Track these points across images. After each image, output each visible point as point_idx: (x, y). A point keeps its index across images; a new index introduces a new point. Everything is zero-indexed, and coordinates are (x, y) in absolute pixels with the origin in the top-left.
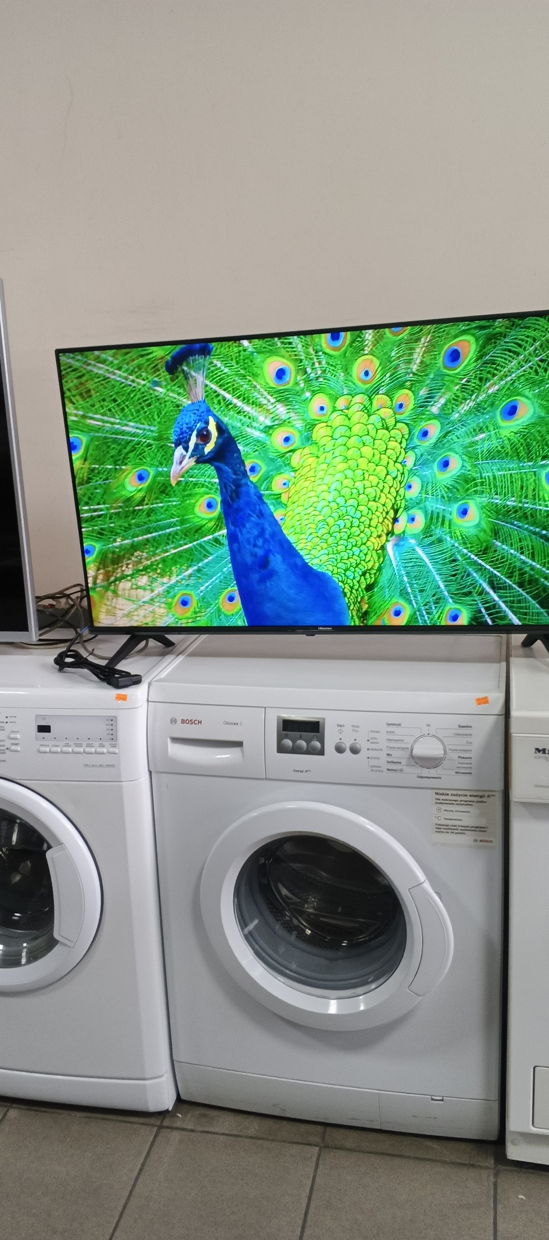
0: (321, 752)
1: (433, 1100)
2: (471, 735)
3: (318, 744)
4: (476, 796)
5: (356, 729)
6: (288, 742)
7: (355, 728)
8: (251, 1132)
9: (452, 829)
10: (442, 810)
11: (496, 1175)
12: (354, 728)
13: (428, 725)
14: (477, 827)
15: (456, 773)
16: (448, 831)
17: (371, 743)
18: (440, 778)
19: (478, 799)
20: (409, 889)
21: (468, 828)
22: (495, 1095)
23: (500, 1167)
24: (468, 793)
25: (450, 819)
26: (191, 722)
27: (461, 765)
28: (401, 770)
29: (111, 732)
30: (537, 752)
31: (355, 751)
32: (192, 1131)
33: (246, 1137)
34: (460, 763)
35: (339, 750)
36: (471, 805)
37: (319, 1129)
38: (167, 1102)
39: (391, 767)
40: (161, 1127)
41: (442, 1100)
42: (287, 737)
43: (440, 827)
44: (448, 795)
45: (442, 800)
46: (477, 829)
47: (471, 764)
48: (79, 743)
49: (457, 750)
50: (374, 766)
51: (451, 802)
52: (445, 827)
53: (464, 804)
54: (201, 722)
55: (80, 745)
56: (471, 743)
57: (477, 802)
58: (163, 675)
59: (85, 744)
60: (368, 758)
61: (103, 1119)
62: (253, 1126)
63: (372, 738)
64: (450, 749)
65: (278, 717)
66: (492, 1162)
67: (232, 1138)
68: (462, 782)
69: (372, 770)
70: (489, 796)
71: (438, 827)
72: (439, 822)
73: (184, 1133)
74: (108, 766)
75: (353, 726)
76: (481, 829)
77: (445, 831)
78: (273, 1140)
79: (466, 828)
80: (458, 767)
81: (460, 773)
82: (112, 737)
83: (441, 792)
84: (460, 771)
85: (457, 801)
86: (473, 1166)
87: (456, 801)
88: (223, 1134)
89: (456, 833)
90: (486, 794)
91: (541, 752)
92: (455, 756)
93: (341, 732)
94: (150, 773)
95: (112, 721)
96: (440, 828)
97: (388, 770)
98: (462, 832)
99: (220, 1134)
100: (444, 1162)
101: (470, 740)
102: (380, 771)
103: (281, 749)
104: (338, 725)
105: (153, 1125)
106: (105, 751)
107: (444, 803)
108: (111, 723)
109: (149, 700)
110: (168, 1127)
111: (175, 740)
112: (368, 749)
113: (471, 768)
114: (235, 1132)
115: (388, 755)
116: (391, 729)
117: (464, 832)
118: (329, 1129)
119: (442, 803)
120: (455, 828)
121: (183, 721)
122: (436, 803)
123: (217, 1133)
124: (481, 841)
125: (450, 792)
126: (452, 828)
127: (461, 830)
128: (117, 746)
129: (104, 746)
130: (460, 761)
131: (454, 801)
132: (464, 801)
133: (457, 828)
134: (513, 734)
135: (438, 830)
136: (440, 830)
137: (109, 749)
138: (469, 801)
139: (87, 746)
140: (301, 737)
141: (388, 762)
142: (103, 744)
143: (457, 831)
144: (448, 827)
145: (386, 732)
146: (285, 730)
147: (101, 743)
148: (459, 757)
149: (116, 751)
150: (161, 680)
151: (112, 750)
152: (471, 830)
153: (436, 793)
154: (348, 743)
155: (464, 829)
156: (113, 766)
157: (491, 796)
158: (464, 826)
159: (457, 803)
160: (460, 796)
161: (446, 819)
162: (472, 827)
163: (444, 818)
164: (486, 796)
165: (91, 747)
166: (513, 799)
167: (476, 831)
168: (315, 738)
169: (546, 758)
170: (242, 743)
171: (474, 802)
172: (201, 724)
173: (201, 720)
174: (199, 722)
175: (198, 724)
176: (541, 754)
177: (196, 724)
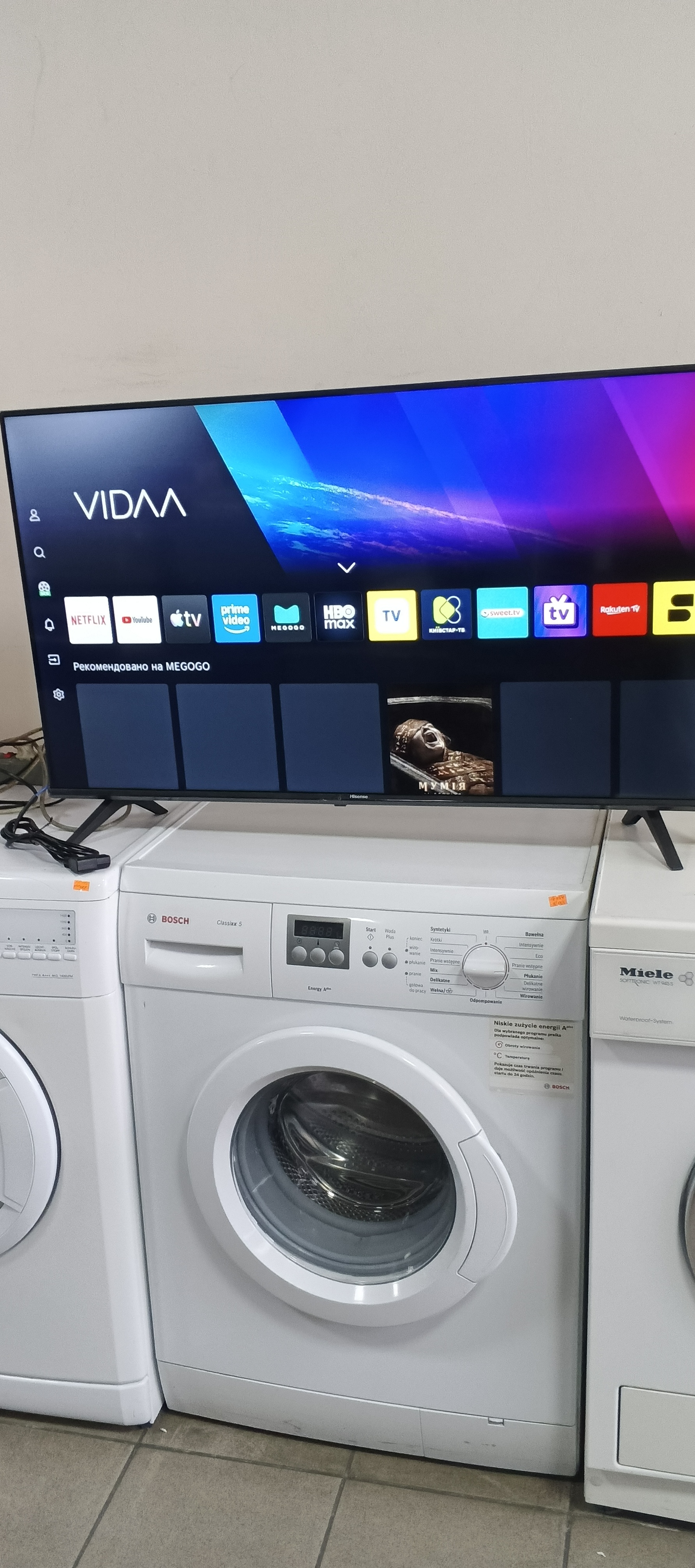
0: (345, 965)
1: (490, 1422)
2: (542, 946)
3: (340, 954)
4: (548, 1027)
5: (391, 935)
6: (301, 950)
7: (390, 933)
8: (256, 1455)
9: (517, 1070)
10: (504, 1045)
11: (570, 1523)
12: (388, 934)
13: (486, 932)
14: (549, 1069)
15: (522, 996)
16: (511, 1072)
17: (411, 953)
18: (501, 1002)
19: (551, 1031)
20: (459, 1143)
21: (537, 1070)
22: (572, 1419)
23: (578, 1512)
24: (538, 1023)
25: (513, 1057)
26: (176, 920)
27: (527, 986)
28: (449, 991)
29: (68, 932)
30: (624, 973)
31: (389, 964)
32: (180, 1451)
33: (249, 1462)
34: (527, 983)
35: (369, 962)
36: (541, 1039)
37: (345, 1453)
38: (149, 1412)
39: (436, 986)
40: (139, 1445)
41: (503, 1423)
42: (300, 943)
43: (501, 1067)
44: (511, 1024)
45: (504, 1031)
46: (549, 1072)
47: (541, 984)
48: (26, 945)
49: (523, 966)
50: (416, 985)
51: (515, 1035)
52: (508, 1067)
53: (532, 1038)
54: (188, 921)
55: (26, 948)
56: (542, 957)
57: (550, 1035)
58: (141, 856)
59: (33, 947)
60: (406, 973)
61: (66, 1432)
62: (259, 1447)
63: (411, 947)
64: (513, 965)
65: (290, 917)
66: (568, 1504)
67: (230, 1463)
68: (529, 1009)
69: (412, 990)
70: (564, 1028)
71: (498, 1067)
72: (498, 1061)
73: (169, 1454)
74: (64, 976)
75: (387, 931)
76: (555, 1071)
77: (507, 1072)
78: (284, 1467)
79: (534, 1070)
80: (524, 989)
81: (526, 997)
82: (69, 938)
83: (502, 1020)
84: (527, 994)
85: (524, 1033)
86: (541, 1509)
87: (521, 1033)
88: (218, 1457)
90: (562, 1025)
91: (630, 973)
92: (520, 974)
93: (371, 938)
94: (123, 986)
95: (69, 916)
96: (500, 1069)
97: (432, 990)
98: (529, 1074)
99: (214, 1457)
100: (505, 1504)
101: (539, 952)
102: (421, 992)
103: (292, 960)
104: (368, 929)
105: (130, 1443)
106: (60, 957)
107: (506, 1036)
108: (68, 919)
109: (121, 889)
110: (147, 1446)
111: (154, 943)
112: (406, 962)
113: (541, 990)
114: (234, 1456)
115: (432, 970)
116: (437, 935)
117: (532, 1074)
118: (357, 1455)
119: (504, 1036)
120: (520, 1069)
121: (164, 919)
122: (496, 1035)
123: (209, 1456)
124: (554, 1087)
125: (513, 1022)
126: (516, 1068)
127: (528, 1071)
128: (75, 950)
129: (59, 950)
130: (528, 981)
131: (519, 1032)
132: (532, 1033)
133: (523, 1068)
134: (592, 948)
135: (498, 1071)
136: (501, 1071)
137: (65, 954)
138: (539, 1034)
139: (36, 950)
140: (318, 944)
141: (432, 980)
142: (57, 948)
143: (523, 1073)
144: (510, 1068)
145: (431, 939)
146: (297, 933)
147: (54, 946)
148: (525, 975)
149: (74, 957)
150: (138, 863)
151: (69, 955)
152: (541, 1072)
153: (495, 1022)
154: (379, 953)
155: (532, 1071)
156: (70, 977)
157: (567, 1027)
158: (532, 1067)
159: (523, 1035)
160: (526, 1026)
161: (508, 1057)
162: (542, 1068)
163: (506, 1055)
164: (561, 1028)
165: (40, 951)
166: (592, 1036)
167: (548, 1073)
168: (337, 945)
169: (635, 982)
170: (242, 949)
171: (546, 1035)
172: (188, 923)
173: (188, 919)
174: (185, 921)
175: (185, 923)
176: (629, 976)
177: (181, 923)
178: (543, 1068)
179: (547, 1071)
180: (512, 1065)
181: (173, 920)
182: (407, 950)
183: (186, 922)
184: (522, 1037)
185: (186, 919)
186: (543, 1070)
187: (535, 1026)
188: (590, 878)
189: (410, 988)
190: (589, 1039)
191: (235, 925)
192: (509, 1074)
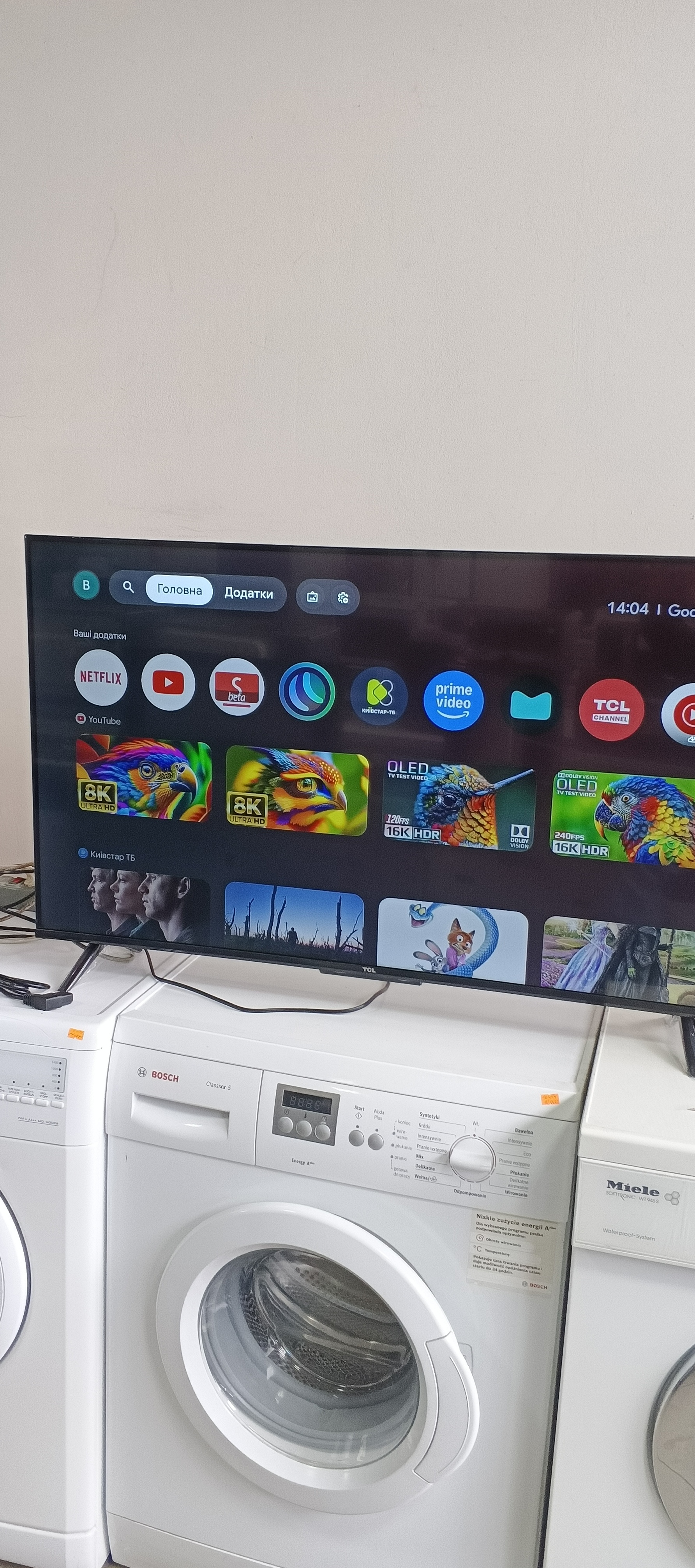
0: (331, 1142)
2: (531, 1144)
3: (328, 1130)
4: (531, 1226)
5: (380, 1115)
6: (288, 1122)
7: (379, 1114)
9: (495, 1265)
10: (484, 1239)
12: (377, 1114)
13: (475, 1123)
14: (528, 1267)
15: (507, 1192)
16: (489, 1266)
17: (398, 1137)
18: (485, 1196)
19: (533, 1230)
20: (426, 1342)
21: (516, 1267)
24: (521, 1221)
25: (493, 1252)
26: (166, 1077)
27: (514, 1183)
28: (434, 1179)
29: (58, 1079)
30: (610, 1186)
31: (374, 1143)
34: (513, 1180)
35: (354, 1139)
36: (523, 1237)
38: (95, 1558)
39: (421, 1173)
42: (287, 1114)
43: (480, 1260)
44: (493, 1219)
45: (485, 1225)
46: (529, 1270)
47: (527, 1183)
48: (15, 1088)
49: (510, 1162)
50: (399, 1169)
51: (496, 1230)
52: (487, 1262)
53: (514, 1235)
54: (177, 1079)
55: (16, 1092)
56: (530, 1155)
57: (531, 1234)
58: (137, 1006)
59: (22, 1090)
60: (392, 1157)
63: (398, 1131)
64: (500, 1160)
65: (280, 1086)
68: (514, 1206)
69: (395, 1174)
70: (547, 1228)
71: (477, 1260)
72: (478, 1254)
74: (49, 1123)
75: (375, 1111)
76: (535, 1270)
77: (486, 1266)
79: (513, 1266)
80: (509, 1186)
81: (511, 1193)
82: (58, 1085)
83: (484, 1214)
84: (512, 1191)
85: (506, 1229)
87: (503, 1229)
89: (499, 1271)
90: (545, 1225)
91: (616, 1187)
92: (507, 1169)
93: (359, 1116)
94: (106, 1136)
95: (61, 1065)
96: (478, 1262)
97: (417, 1176)
98: (507, 1270)
101: (529, 1151)
102: (405, 1177)
104: (356, 1108)
106: (48, 1103)
107: (487, 1230)
108: (59, 1066)
109: (114, 1039)
111: (141, 1097)
112: (393, 1145)
113: (527, 1188)
115: (418, 1156)
116: (425, 1121)
117: (510, 1270)
119: (485, 1230)
120: (500, 1264)
121: (154, 1074)
122: (477, 1228)
124: (532, 1285)
125: (496, 1217)
126: (495, 1263)
127: (506, 1267)
128: (63, 1098)
129: (47, 1097)
130: (514, 1178)
131: (500, 1228)
132: (514, 1230)
133: (502, 1264)
134: (581, 1158)
135: (477, 1264)
136: (480, 1265)
137: (53, 1101)
138: (521, 1232)
139: (24, 1094)
140: (305, 1117)
141: (417, 1166)
142: (45, 1094)
143: (501, 1269)
144: (489, 1262)
145: (420, 1125)
146: (287, 1103)
147: (43, 1091)
148: (512, 1172)
149: (61, 1105)
150: (133, 1014)
151: (56, 1102)
152: (520, 1270)
153: (478, 1215)
154: (366, 1135)
155: (510, 1268)
156: (55, 1124)
157: (550, 1228)
158: (511, 1264)
159: (505, 1231)
160: (509, 1223)
161: (488, 1251)
162: (521, 1266)
163: (486, 1250)
164: (544, 1228)
165: (29, 1095)
166: (574, 1244)
167: (527, 1271)
168: (324, 1120)
169: (622, 1196)
170: (228, 1113)
171: (528, 1233)
172: (177, 1081)
173: (178, 1077)
174: (175, 1078)
175: (174, 1081)
176: (615, 1189)
177: (171, 1080)
178: (523, 1266)
179: (527, 1269)
180: (491, 1260)
181: (163, 1077)
182: (394, 1133)
183: (176, 1080)
184: (503, 1233)
185: (176, 1077)
186: (522, 1268)
187: (518, 1224)
188: (585, 1077)
189: (394, 1172)
190: (570, 1247)
191: (224, 1088)
192: (488, 1268)
